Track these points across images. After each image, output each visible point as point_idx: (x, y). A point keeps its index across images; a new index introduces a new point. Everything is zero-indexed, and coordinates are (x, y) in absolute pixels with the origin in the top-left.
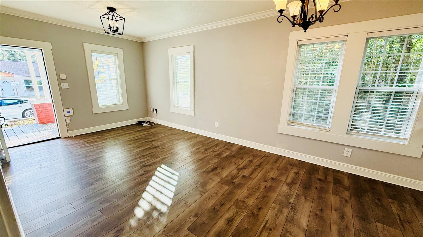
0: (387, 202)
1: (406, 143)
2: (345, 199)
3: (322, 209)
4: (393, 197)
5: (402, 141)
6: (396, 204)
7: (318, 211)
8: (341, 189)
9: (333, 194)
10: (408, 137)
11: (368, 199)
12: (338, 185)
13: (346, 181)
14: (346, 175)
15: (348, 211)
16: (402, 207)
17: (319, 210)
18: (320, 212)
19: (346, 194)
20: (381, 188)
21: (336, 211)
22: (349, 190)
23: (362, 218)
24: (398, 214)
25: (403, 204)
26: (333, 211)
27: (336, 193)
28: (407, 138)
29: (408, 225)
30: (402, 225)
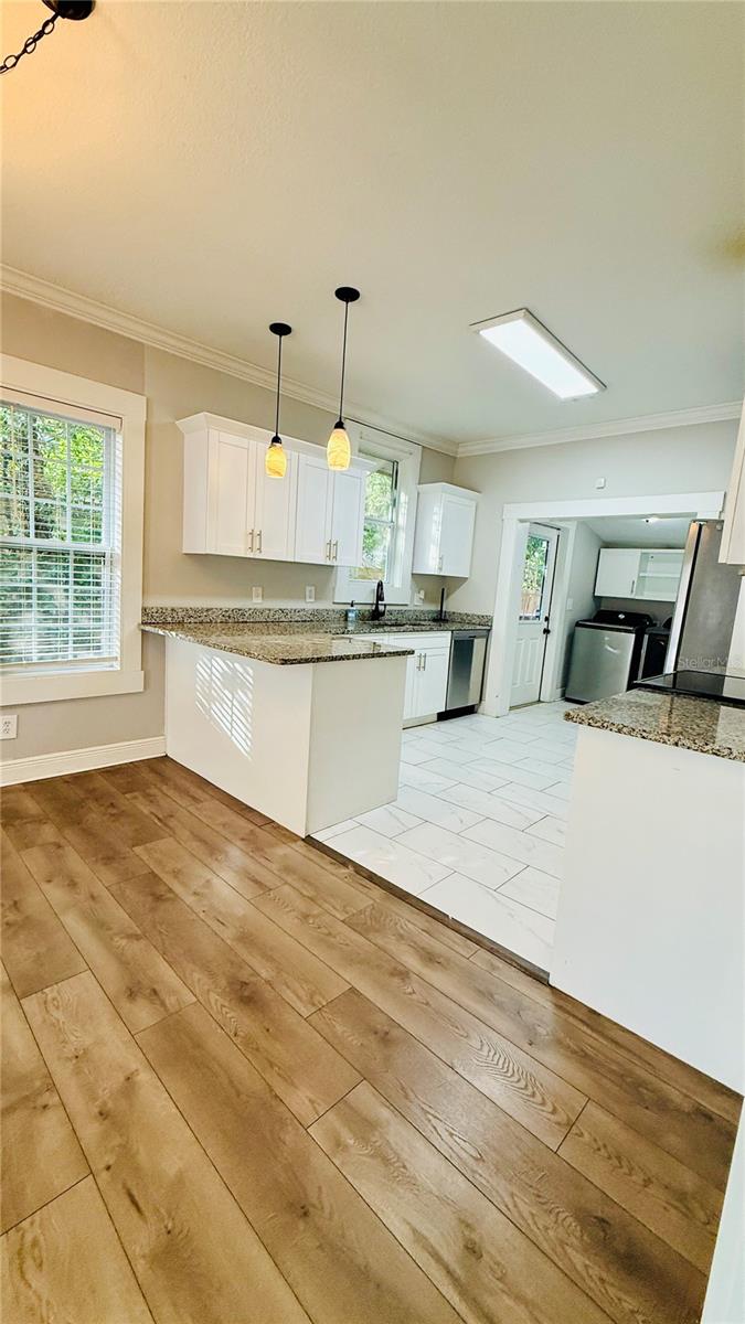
0: (125, 801)
1: (117, 667)
2: (51, 843)
3: (15, 903)
4: (129, 789)
5: (107, 664)
6: (141, 798)
7: (7, 913)
8: (29, 827)
9: (18, 851)
10: (116, 652)
11: (95, 816)
12: (17, 822)
13: (30, 805)
14: (20, 790)
15: (75, 862)
16: (151, 799)
17: (10, 908)
18: (16, 912)
19: (48, 833)
20: (102, 783)
21: (49, 881)
22: (49, 819)
23: (109, 858)
24: (152, 813)
25: (148, 791)
26: (45, 887)
27: (26, 844)
28: (115, 655)
29: (172, 819)
30: (166, 825)
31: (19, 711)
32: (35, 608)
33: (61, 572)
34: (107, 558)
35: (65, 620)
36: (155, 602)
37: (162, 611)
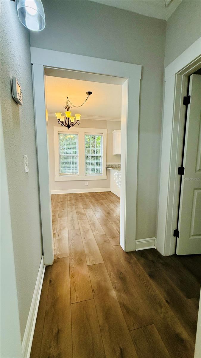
1: (102, 175)
10: (102, 172)
31: (89, 181)
32: (91, 165)
33: (89, 164)
34: (101, 157)
35: (95, 167)
36: (108, 164)
37: (110, 165)
